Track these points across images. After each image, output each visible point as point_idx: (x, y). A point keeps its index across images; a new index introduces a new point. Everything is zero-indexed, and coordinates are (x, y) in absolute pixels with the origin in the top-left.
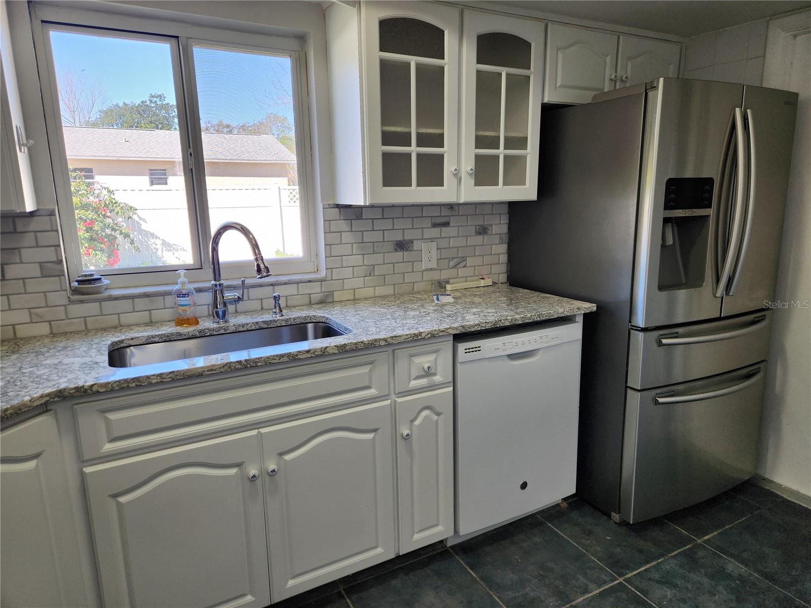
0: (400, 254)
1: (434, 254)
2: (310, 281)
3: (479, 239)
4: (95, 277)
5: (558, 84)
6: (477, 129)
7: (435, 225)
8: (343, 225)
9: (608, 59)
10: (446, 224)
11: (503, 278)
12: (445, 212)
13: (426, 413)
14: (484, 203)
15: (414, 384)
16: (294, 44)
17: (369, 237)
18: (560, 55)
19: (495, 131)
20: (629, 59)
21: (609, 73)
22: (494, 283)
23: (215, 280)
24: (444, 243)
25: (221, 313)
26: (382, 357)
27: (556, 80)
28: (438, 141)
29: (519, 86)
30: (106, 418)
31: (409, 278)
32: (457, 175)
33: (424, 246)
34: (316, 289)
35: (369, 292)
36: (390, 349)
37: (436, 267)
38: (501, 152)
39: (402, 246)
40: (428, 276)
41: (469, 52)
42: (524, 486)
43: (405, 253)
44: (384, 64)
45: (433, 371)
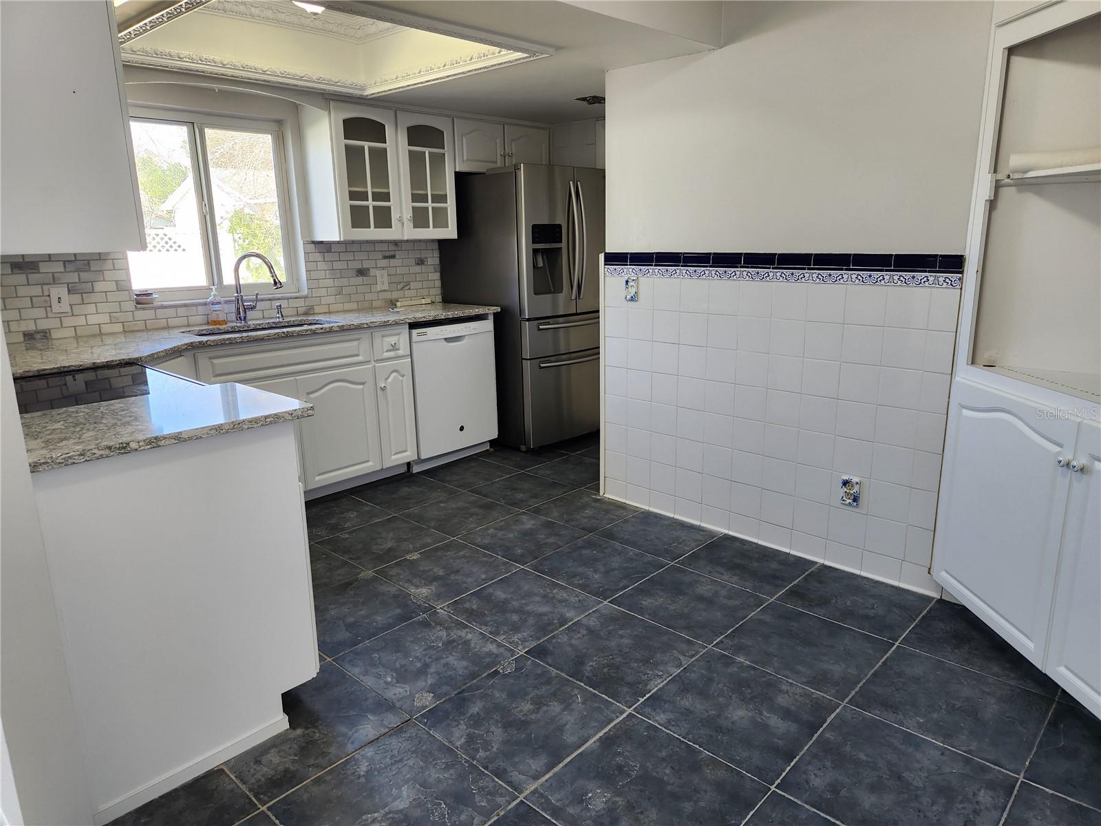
0: (360, 279)
1: (386, 279)
2: (296, 298)
3: (418, 268)
4: (149, 292)
5: (465, 158)
6: (412, 189)
7: (385, 257)
8: (318, 257)
9: (498, 141)
10: (393, 257)
11: (439, 298)
12: (392, 247)
13: (394, 374)
14: (420, 241)
15: (387, 355)
16: (274, 126)
17: (337, 265)
18: (464, 140)
19: (424, 190)
20: (513, 140)
21: (500, 151)
22: (433, 302)
23: (237, 293)
24: (392, 271)
25: (242, 318)
26: (365, 335)
27: (463, 155)
28: (386, 197)
29: (438, 161)
30: (212, 362)
31: (368, 297)
32: (400, 220)
33: (378, 273)
34: (301, 303)
35: (340, 307)
36: (369, 331)
37: (387, 289)
38: (430, 205)
39: (362, 272)
40: (382, 296)
41: (403, 138)
42: (462, 429)
43: (364, 278)
44: (347, 147)
45: (397, 347)
